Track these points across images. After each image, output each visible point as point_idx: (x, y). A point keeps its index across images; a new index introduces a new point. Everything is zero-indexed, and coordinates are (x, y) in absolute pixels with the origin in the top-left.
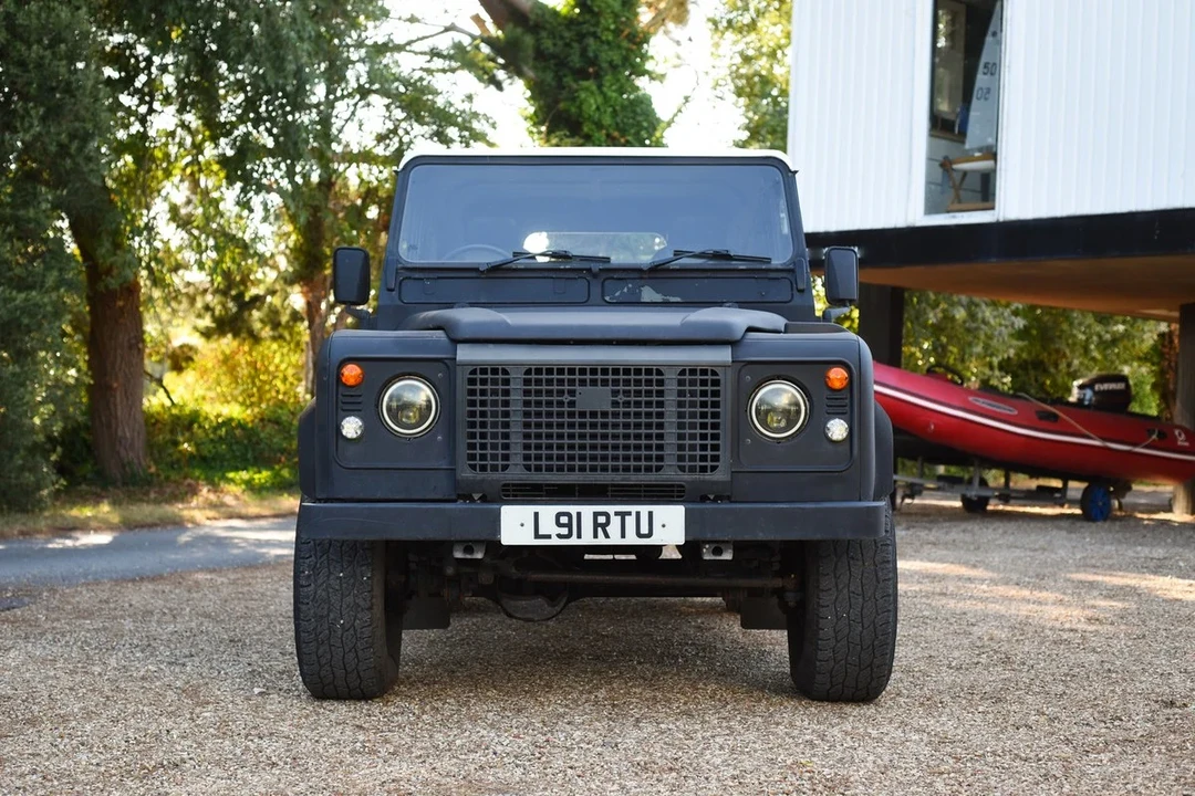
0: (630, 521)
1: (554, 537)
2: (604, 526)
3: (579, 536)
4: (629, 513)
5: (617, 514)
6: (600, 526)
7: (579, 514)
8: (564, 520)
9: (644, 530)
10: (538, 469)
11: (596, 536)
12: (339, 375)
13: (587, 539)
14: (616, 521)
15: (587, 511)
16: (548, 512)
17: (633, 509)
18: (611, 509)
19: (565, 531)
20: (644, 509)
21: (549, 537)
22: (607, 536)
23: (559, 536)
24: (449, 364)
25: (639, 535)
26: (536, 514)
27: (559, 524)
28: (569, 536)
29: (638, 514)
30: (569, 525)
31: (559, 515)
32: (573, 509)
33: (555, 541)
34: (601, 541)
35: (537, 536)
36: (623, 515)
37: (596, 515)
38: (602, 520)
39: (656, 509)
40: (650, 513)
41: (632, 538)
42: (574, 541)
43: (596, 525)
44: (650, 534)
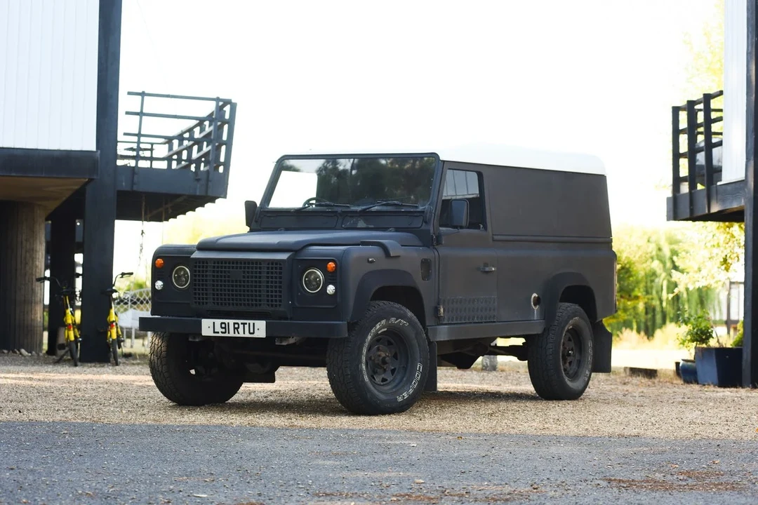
0: (247, 326)
1: (220, 333)
3: (229, 333)
4: (246, 324)
5: (242, 323)
6: (236, 329)
7: (228, 323)
8: (223, 326)
9: (252, 331)
10: (218, 303)
11: (235, 333)
13: (232, 334)
14: (241, 326)
15: (231, 322)
16: (218, 322)
17: (247, 322)
18: (240, 321)
19: (224, 330)
20: (251, 322)
21: (218, 333)
22: (239, 333)
23: (222, 332)
25: (250, 333)
26: (214, 323)
27: (222, 328)
28: (225, 333)
29: (249, 324)
30: (225, 328)
31: (221, 324)
32: (226, 321)
33: (220, 335)
34: (237, 335)
35: (214, 332)
36: (244, 324)
37: (234, 324)
38: (236, 326)
39: (256, 322)
40: (254, 324)
41: (247, 335)
42: (227, 335)
43: (235, 328)
44: (253, 333)
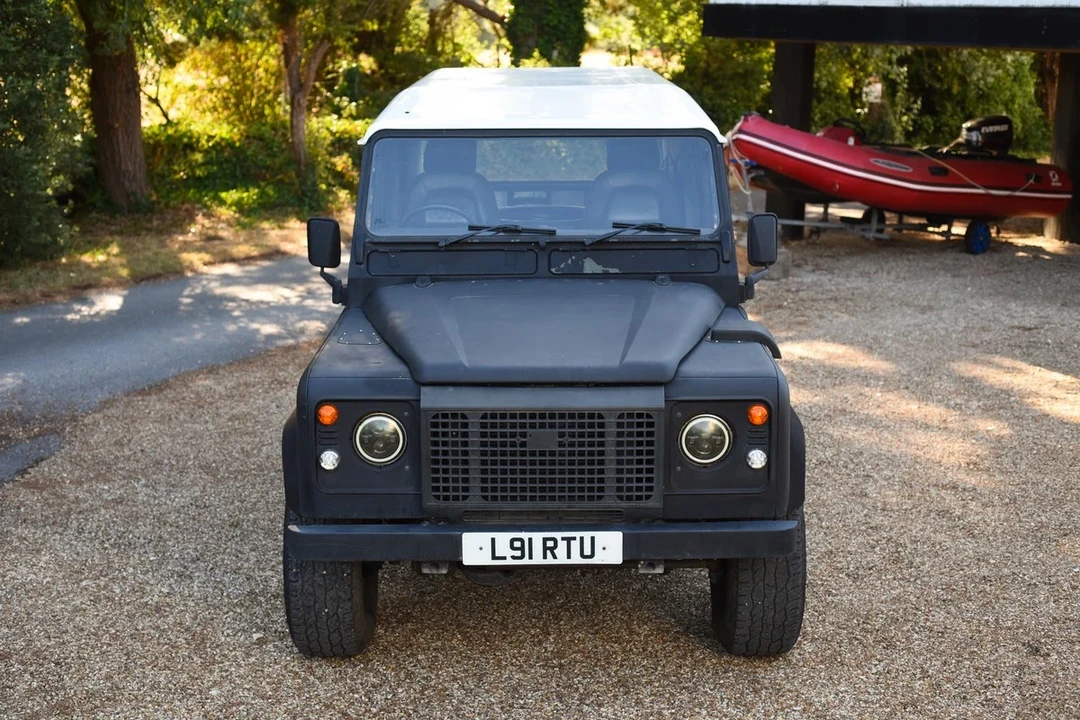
0: (575, 545)
1: (509, 558)
2: (552, 550)
3: (531, 557)
4: (574, 539)
5: (563, 539)
6: (549, 549)
7: (530, 540)
8: (517, 544)
9: (587, 552)
10: (495, 498)
11: (545, 557)
12: (317, 415)
13: (538, 559)
14: (562, 545)
15: (537, 537)
16: (503, 539)
17: (578, 534)
18: (558, 535)
19: (518, 553)
20: (587, 535)
21: (504, 558)
22: (555, 557)
23: (513, 557)
24: (414, 405)
25: (583, 556)
26: (493, 540)
27: (513, 548)
28: (522, 557)
29: (582, 539)
30: (522, 549)
31: (513, 541)
32: (525, 536)
33: (509, 562)
34: (550, 560)
35: (494, 557)
36: (569, 540)
37: (545, 540)
38: (550, 544)
39: (598, 535)
40: (593, 539)
41: (576, 559)
42: (526, 561)
43: (545, 548)
44: (592, 555)
